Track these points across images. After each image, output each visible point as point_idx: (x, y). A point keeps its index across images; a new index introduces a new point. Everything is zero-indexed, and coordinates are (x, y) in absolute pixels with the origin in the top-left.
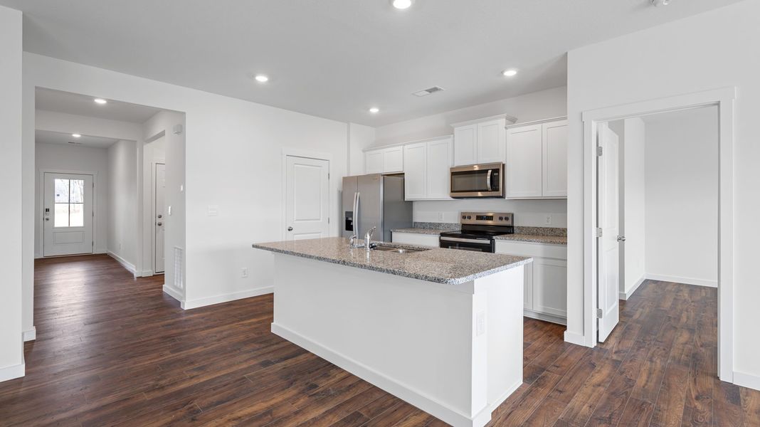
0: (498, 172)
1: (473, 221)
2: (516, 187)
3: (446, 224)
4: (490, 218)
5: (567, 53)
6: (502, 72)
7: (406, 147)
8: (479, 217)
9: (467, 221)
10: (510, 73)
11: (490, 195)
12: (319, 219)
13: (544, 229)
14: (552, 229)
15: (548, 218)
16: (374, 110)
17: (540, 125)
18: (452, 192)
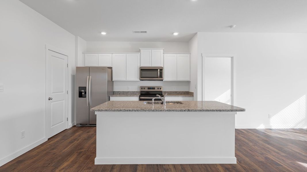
0: (162, 70)
1: (146, 90)
2: (167, 76)
3: (132, 91)
4: (154, 88)
5: (197, 33)
6: (173, 33)
7: (114, 54)
8: (149, 88)
9: (143, 90)
10: (176, 34)
11: (159, 79)
12: (63, 92)
13: (173, 92)
14: (176, 92)
15: (174, 88)
16: (104, 33)
17: (176, 55)
18: (141, 77)
